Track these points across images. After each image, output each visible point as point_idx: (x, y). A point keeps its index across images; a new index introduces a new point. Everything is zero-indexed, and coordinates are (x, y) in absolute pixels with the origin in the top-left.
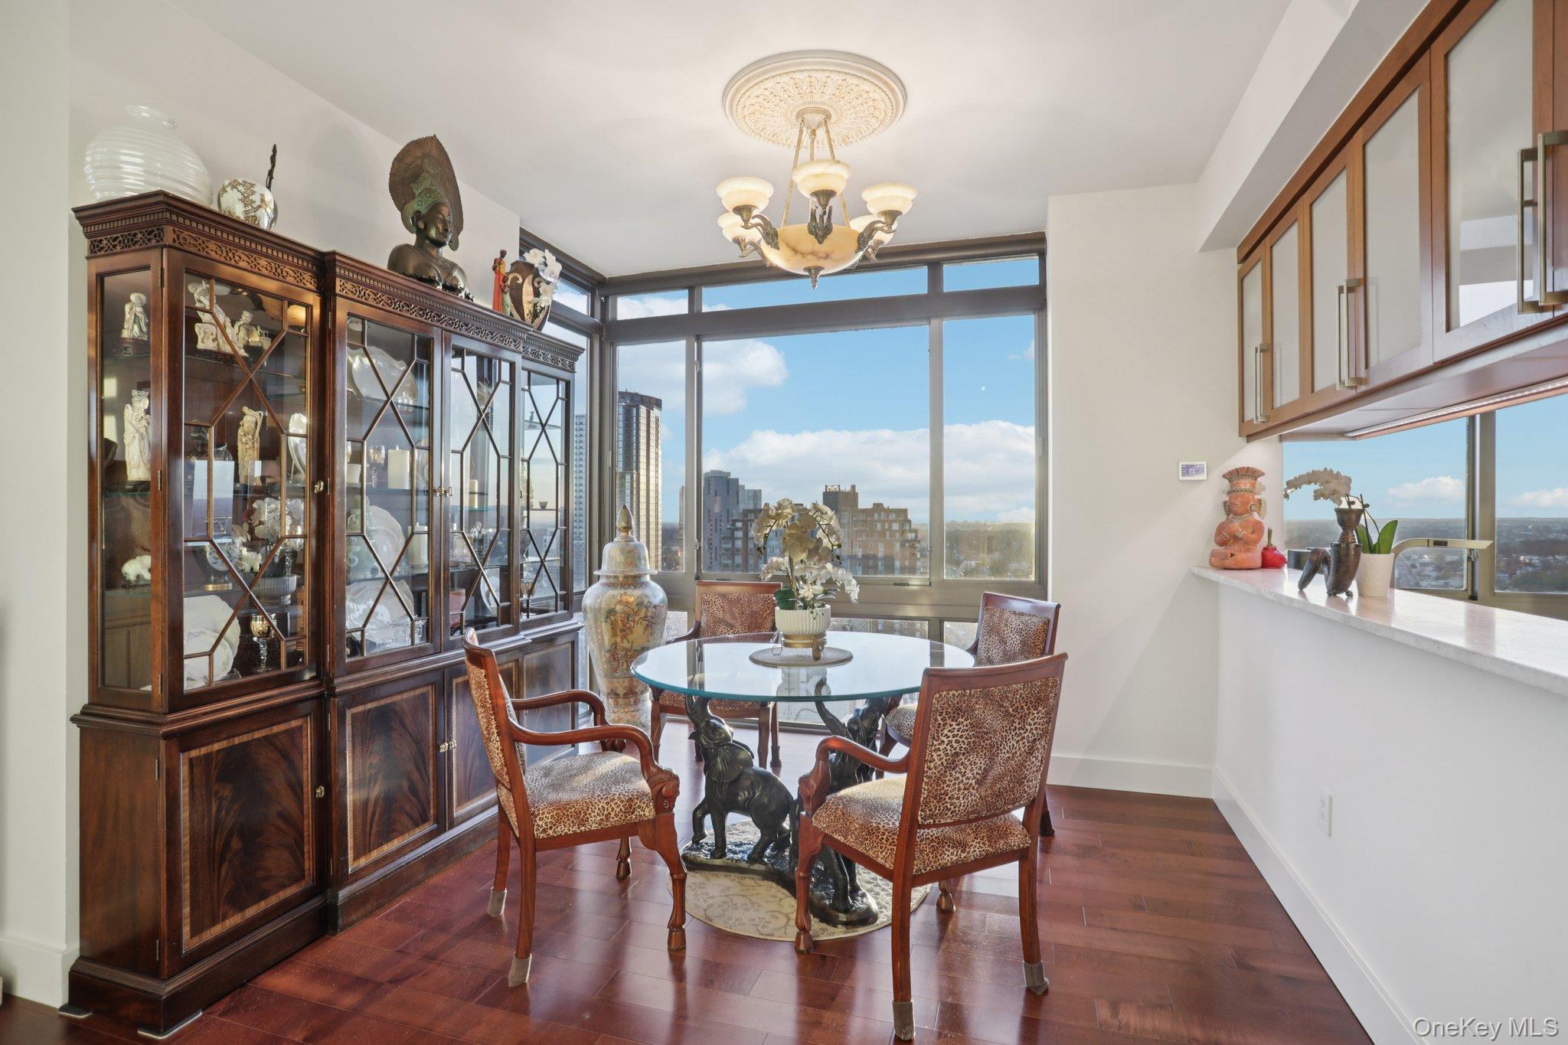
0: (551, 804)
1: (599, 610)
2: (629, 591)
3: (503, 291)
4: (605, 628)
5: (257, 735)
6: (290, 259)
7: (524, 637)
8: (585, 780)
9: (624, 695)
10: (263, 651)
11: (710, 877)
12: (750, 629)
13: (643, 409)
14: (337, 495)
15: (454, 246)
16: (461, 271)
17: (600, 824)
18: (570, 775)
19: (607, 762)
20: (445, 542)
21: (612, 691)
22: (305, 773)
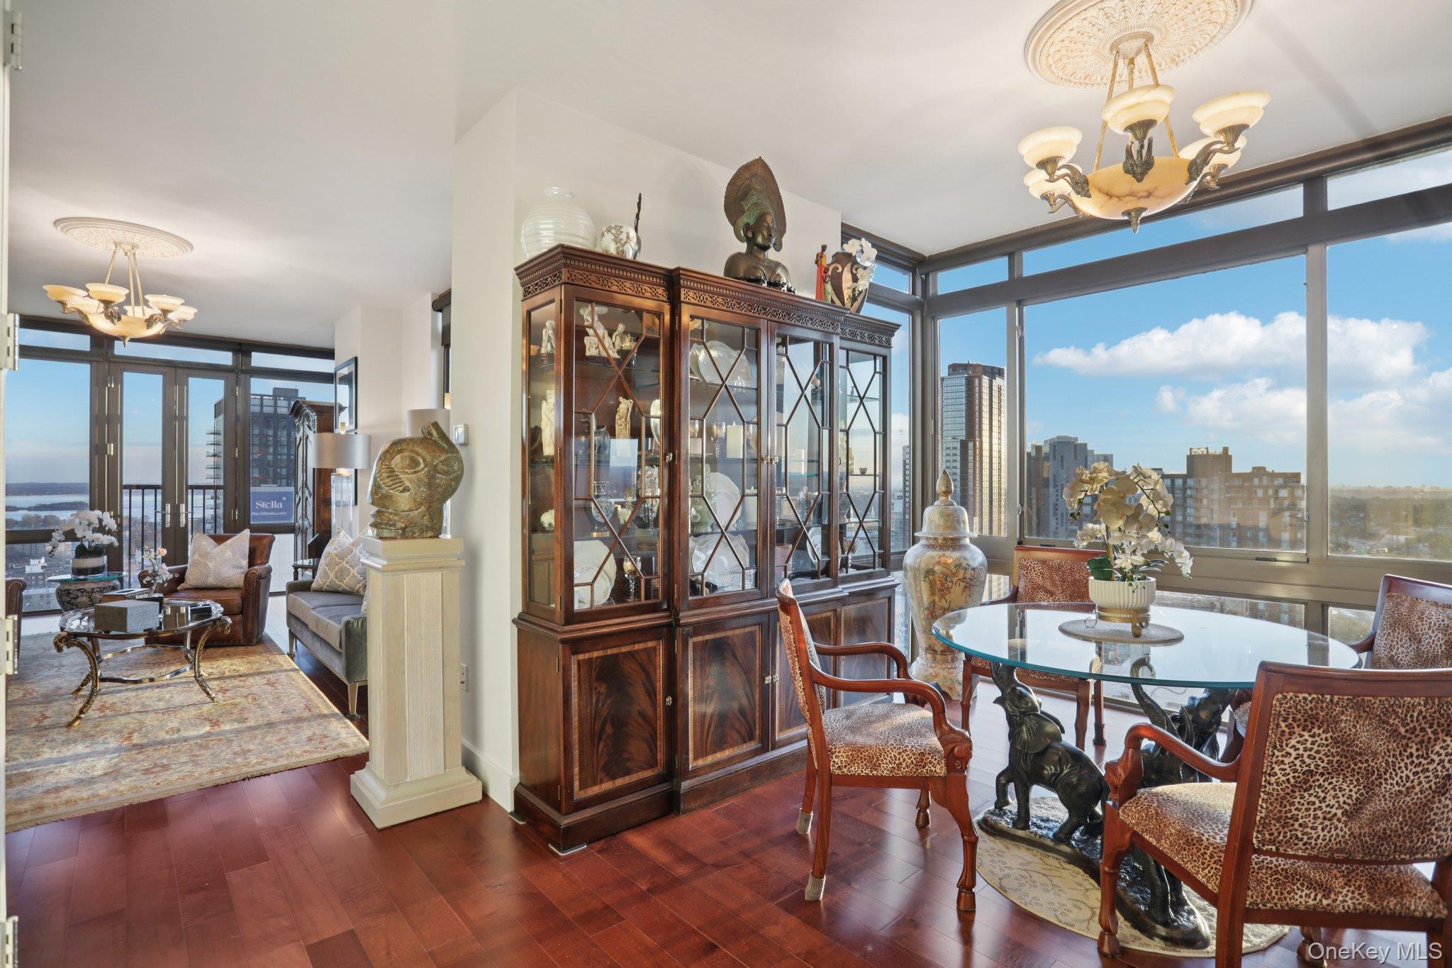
0: (847, 745)
1: (918, 569)
2: (948, 553)
3: (825, 281)
4: (924, 586)
5: (624, 649)
6: (647, 278)
7: (842, 590)
8: (882, 727)
9: (942, 651)
10: (632, 586)
11: (1010, 846)
12: (1072, 598)
13: (985, 380)
14: (682, 464)
15: (778, 247)
16: (784, 268)
17: (891, 772)
18: (868, 721)
19: (906, 714)
20: (771, 503)
21: (930, 646)
22: (658, 684)
